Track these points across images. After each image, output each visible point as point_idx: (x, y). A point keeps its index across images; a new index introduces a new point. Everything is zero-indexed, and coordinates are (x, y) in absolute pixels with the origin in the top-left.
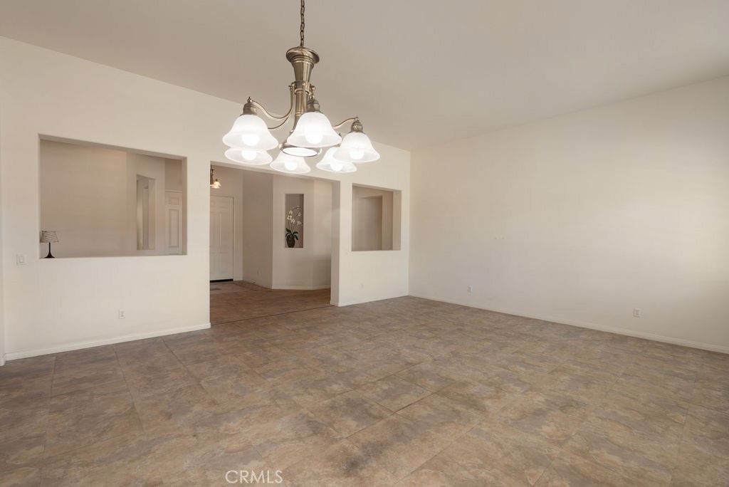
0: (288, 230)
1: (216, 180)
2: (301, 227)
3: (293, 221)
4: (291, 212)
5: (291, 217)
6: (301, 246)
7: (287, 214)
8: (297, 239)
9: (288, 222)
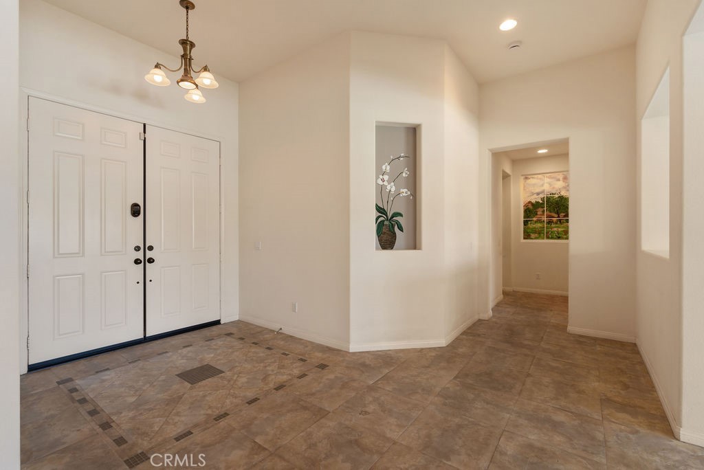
0: (380, 210)
1: (206, 69)
2: (414, 201)
3: (391, 187)
4: (386, 167)
5: (386, 177)
6: (414, 245)
7: (380, 172)
8: (401, 229)
9: (380, 189)
